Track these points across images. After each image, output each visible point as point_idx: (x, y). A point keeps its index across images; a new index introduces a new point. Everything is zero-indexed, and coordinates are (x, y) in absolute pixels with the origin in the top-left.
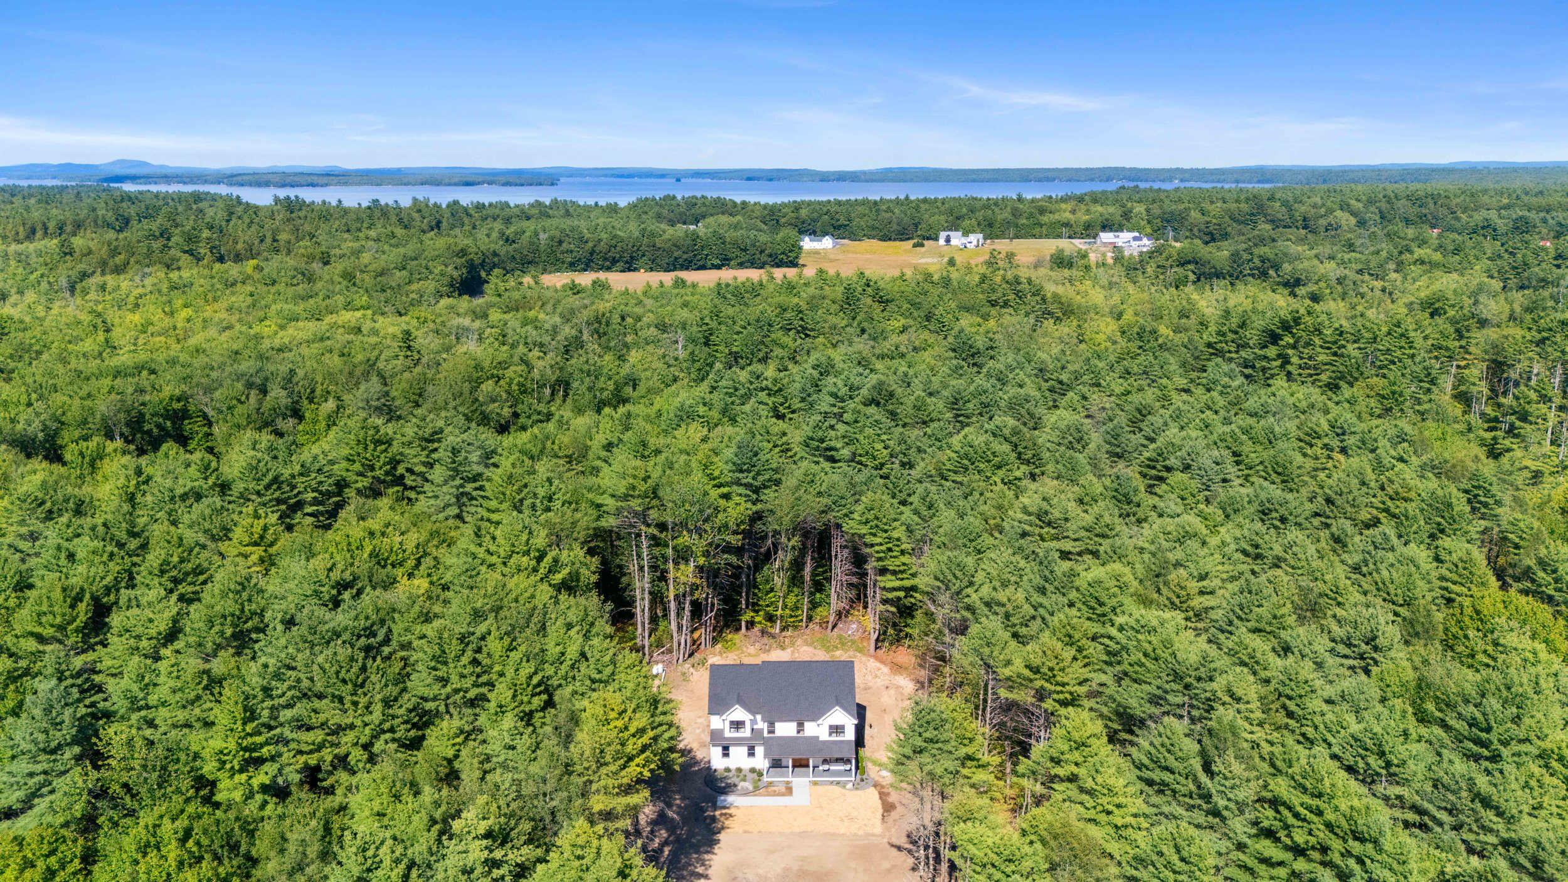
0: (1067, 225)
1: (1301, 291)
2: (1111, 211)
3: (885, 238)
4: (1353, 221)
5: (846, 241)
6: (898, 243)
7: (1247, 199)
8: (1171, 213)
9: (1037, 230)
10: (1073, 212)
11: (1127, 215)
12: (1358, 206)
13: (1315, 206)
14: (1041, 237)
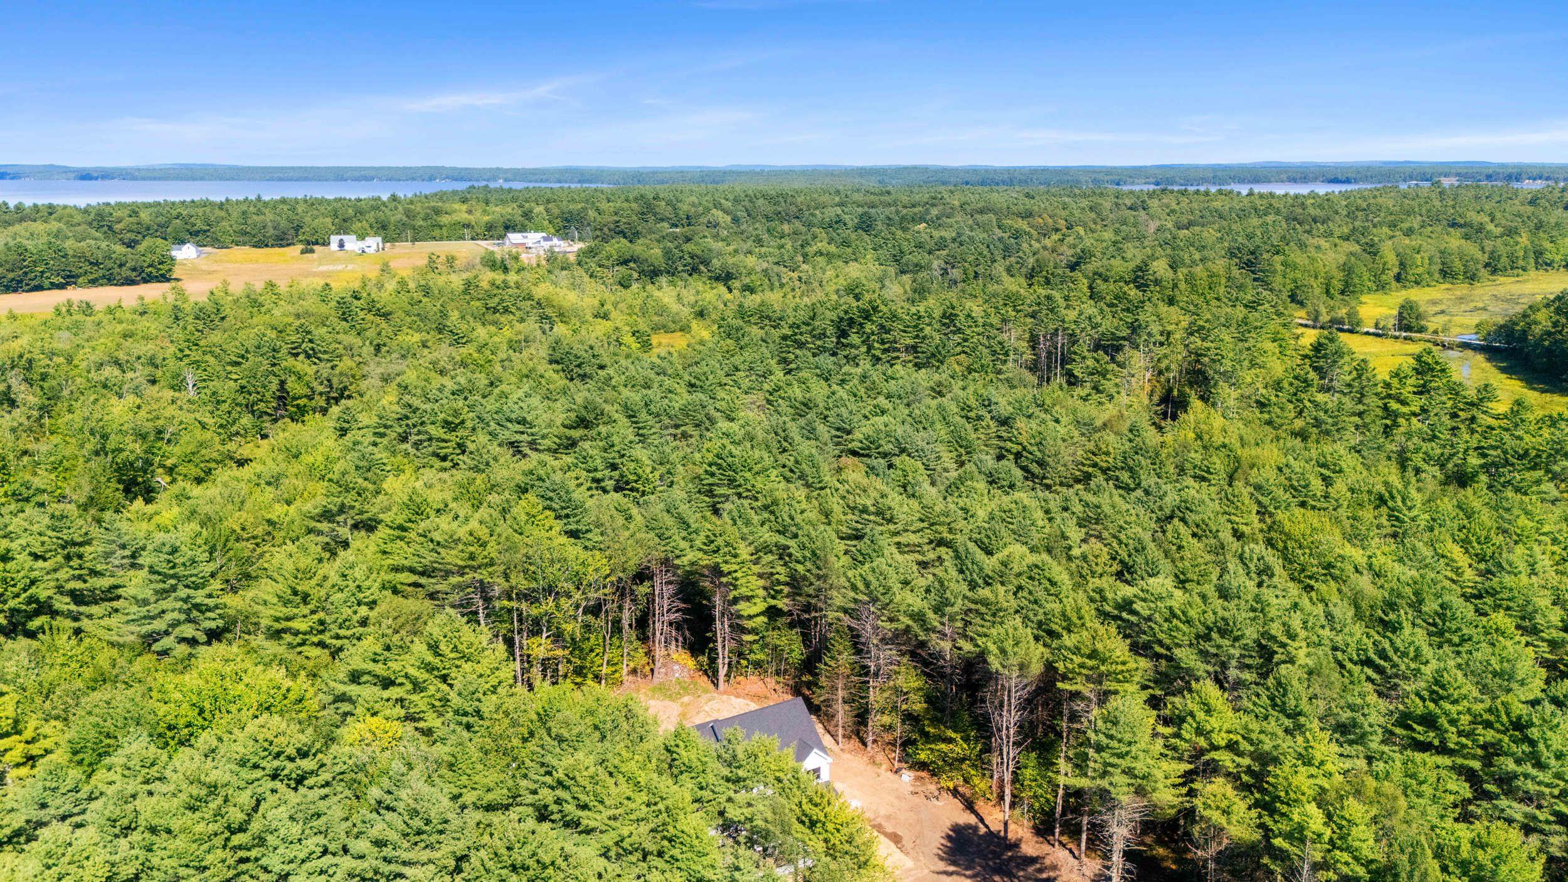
0: (468, 226)
1: (736, 284)
2: (510, 211)
3: (261, 244)
4: (729, 219)
5: (208, 249)
6: (277, 250)
7: (636, 199)
8: (570, 212)
9: (437, 232)
10: (470, 212)
11: (527, 215)
12: (728, 204)
13: (693, 205)
14: (441, 239)
